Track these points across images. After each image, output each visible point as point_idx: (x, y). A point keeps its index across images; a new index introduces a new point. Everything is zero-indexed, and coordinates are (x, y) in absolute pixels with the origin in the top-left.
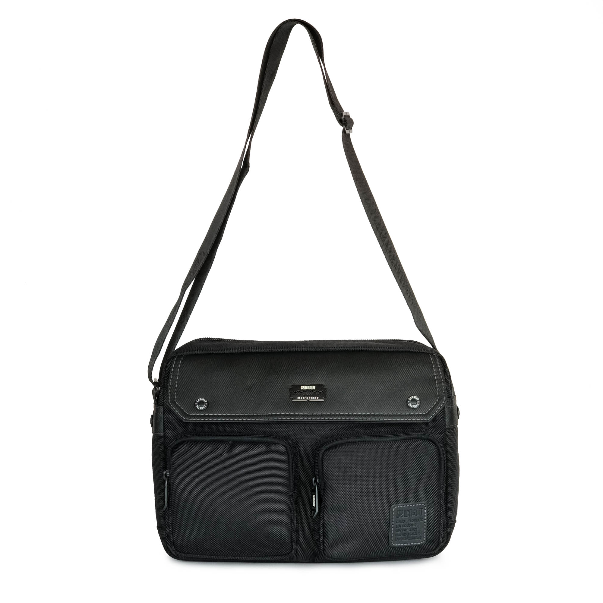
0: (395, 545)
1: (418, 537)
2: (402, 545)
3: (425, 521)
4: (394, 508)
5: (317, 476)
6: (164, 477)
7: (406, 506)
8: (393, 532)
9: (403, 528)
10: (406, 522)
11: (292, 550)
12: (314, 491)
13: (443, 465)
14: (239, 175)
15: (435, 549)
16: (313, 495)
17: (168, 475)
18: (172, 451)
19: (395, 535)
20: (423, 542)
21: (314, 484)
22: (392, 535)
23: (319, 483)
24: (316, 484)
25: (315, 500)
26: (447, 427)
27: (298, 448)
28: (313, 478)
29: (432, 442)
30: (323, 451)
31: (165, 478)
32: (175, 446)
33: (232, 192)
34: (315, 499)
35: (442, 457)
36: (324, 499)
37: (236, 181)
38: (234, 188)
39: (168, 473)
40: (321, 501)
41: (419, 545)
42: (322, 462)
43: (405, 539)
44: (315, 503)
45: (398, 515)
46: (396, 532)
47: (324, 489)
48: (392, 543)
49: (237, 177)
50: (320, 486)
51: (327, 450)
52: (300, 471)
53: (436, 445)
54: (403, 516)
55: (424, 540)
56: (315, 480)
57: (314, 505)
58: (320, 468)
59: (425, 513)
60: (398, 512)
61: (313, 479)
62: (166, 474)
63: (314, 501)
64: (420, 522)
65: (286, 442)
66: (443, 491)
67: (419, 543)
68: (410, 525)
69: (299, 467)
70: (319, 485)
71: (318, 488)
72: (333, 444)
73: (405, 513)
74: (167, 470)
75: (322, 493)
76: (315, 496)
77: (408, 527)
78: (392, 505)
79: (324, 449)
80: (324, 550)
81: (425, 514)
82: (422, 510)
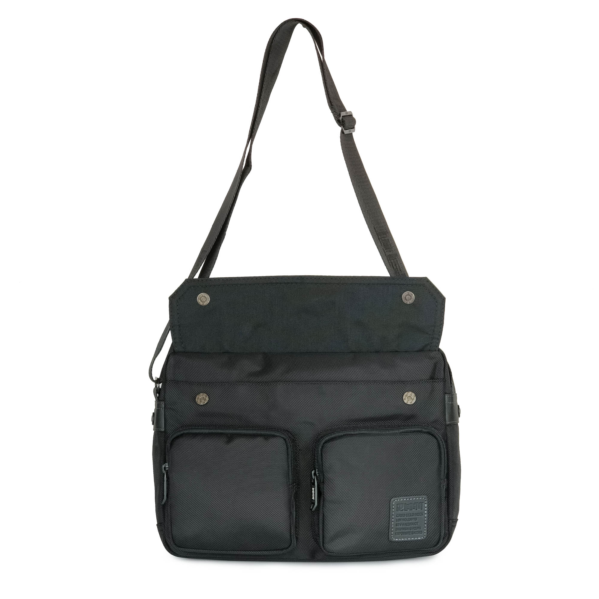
0: (395, 540)
1: (419, 532)
2: (403, 539)
3: (426, 515)
4: (395, 501)
5: (317, 469)
6: (164, 470)
7: (406, 499)
8: (393, 526)
9: (403, 522)
10: (406, 516)
11: (291, 544)
12: (314, 484)
13: (443, 459)
14: (241, 174)
15: (436, 545)
16: (313, 488)
17: (167, 468)
18: (171, 444)
19: (395, 529)
20: (424, 537)
21: (313, 477)
22: (393, 529)
23: (318, 476)
24: (315, 477)
25: (315, 493)
26: (448, 423)
27: (298, 442)
28: (312, 470)
29: (432, 435)
30: (322, 443)
31: (164, 472)
32: (175, 438)
33: (235, 191)
34: (314, 491)
35: (443, 451)
36: (323, 492)
37: (238, 180)
38: (236, 187)
39: (167, 466)
40: (320, 494)
41: (420, 540)
42: (322, 455)
43: (406, 533)
44: (315, 496)
45: (398, 509)
46: (396, 526)
47: (323, 482)
48: (393, 538)
49: (239, 176)
50: (320, 479)
51: (327, 442)
52: (300, 465)
53: (437, 439)
54: (403, 510)
55: (425, 535)
56: (314, 473)
57: (313, 498)
58: (320, 461)
59: (426, 507)
60: (398, 506)
61: (313, 472)
62: (165, 468)
63: (313, 494)
64: (421, 516)
65: (285, 435)
66: (443, 486)
67: (420, 538)
68: (411, 519)
69: (299, 461)
70: (318, 478)
71: (317, 481)
72: (333, 436)
73: (405, 508)
74: (166, 464)
75: (321, 486)
76: (315, 490)
77: (408, 521)
78: (392, 498)
79: (323, 441)
80: (323, 544)
81: (426, 509)
82: (422, 504)
